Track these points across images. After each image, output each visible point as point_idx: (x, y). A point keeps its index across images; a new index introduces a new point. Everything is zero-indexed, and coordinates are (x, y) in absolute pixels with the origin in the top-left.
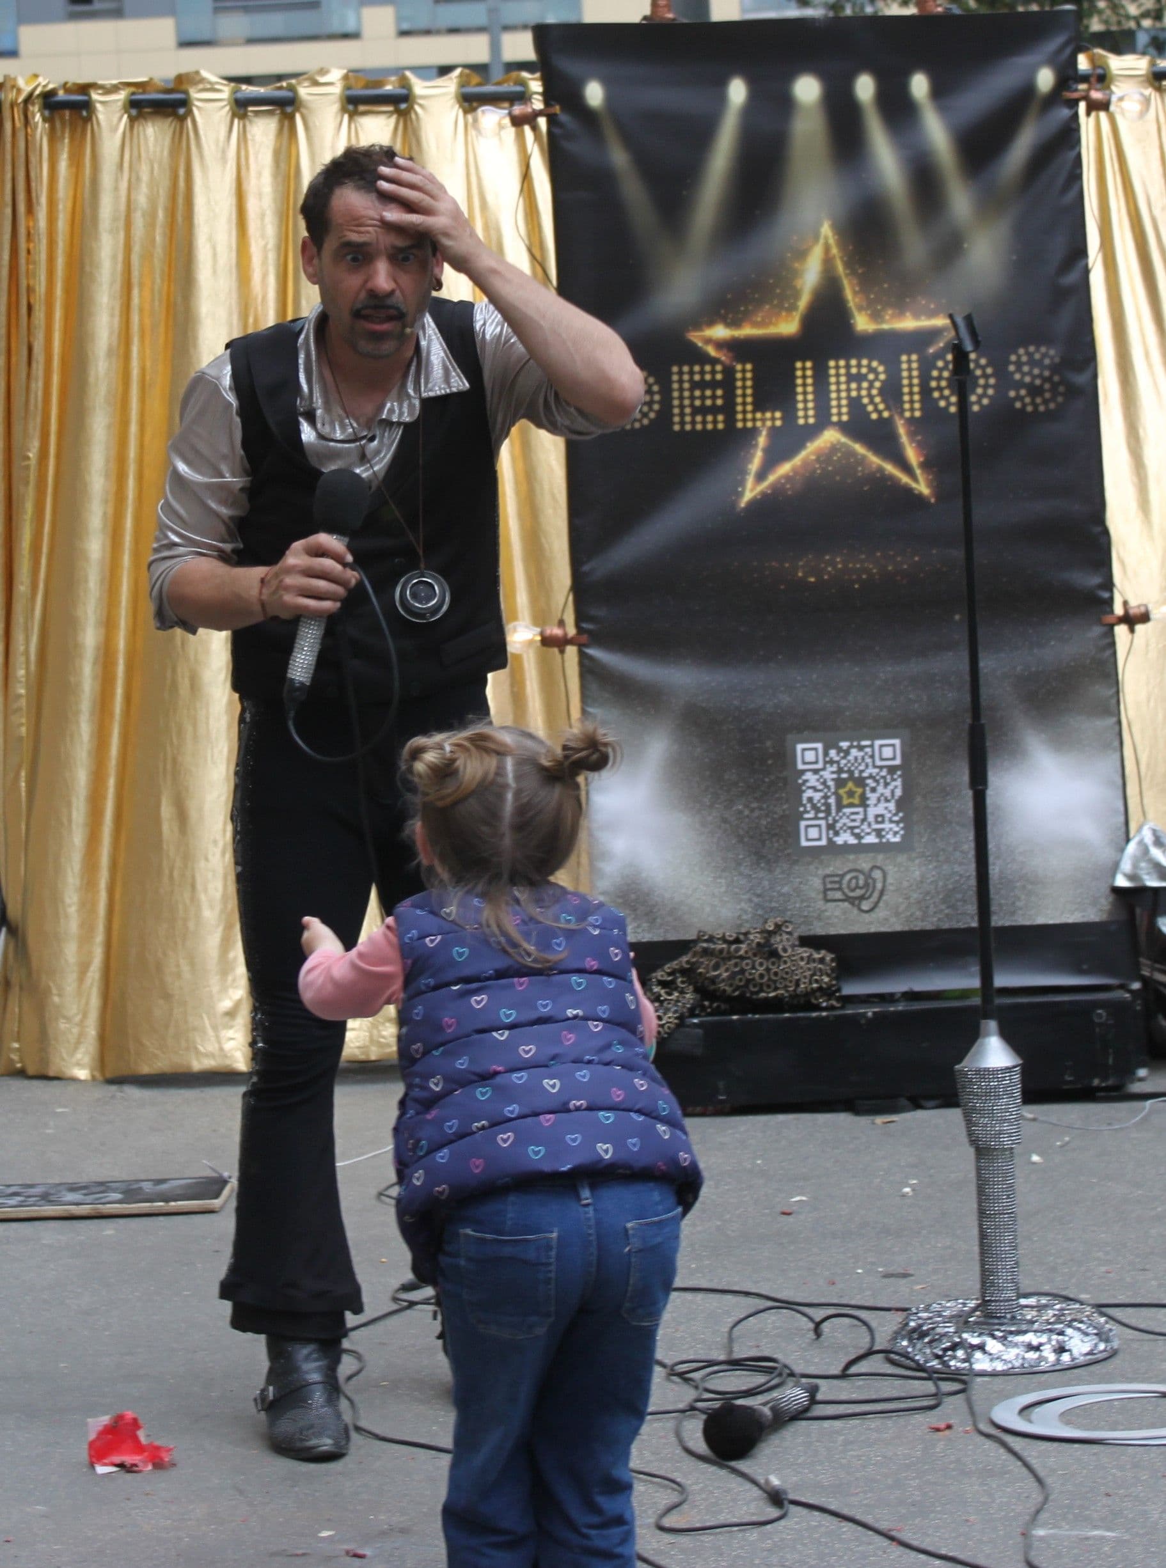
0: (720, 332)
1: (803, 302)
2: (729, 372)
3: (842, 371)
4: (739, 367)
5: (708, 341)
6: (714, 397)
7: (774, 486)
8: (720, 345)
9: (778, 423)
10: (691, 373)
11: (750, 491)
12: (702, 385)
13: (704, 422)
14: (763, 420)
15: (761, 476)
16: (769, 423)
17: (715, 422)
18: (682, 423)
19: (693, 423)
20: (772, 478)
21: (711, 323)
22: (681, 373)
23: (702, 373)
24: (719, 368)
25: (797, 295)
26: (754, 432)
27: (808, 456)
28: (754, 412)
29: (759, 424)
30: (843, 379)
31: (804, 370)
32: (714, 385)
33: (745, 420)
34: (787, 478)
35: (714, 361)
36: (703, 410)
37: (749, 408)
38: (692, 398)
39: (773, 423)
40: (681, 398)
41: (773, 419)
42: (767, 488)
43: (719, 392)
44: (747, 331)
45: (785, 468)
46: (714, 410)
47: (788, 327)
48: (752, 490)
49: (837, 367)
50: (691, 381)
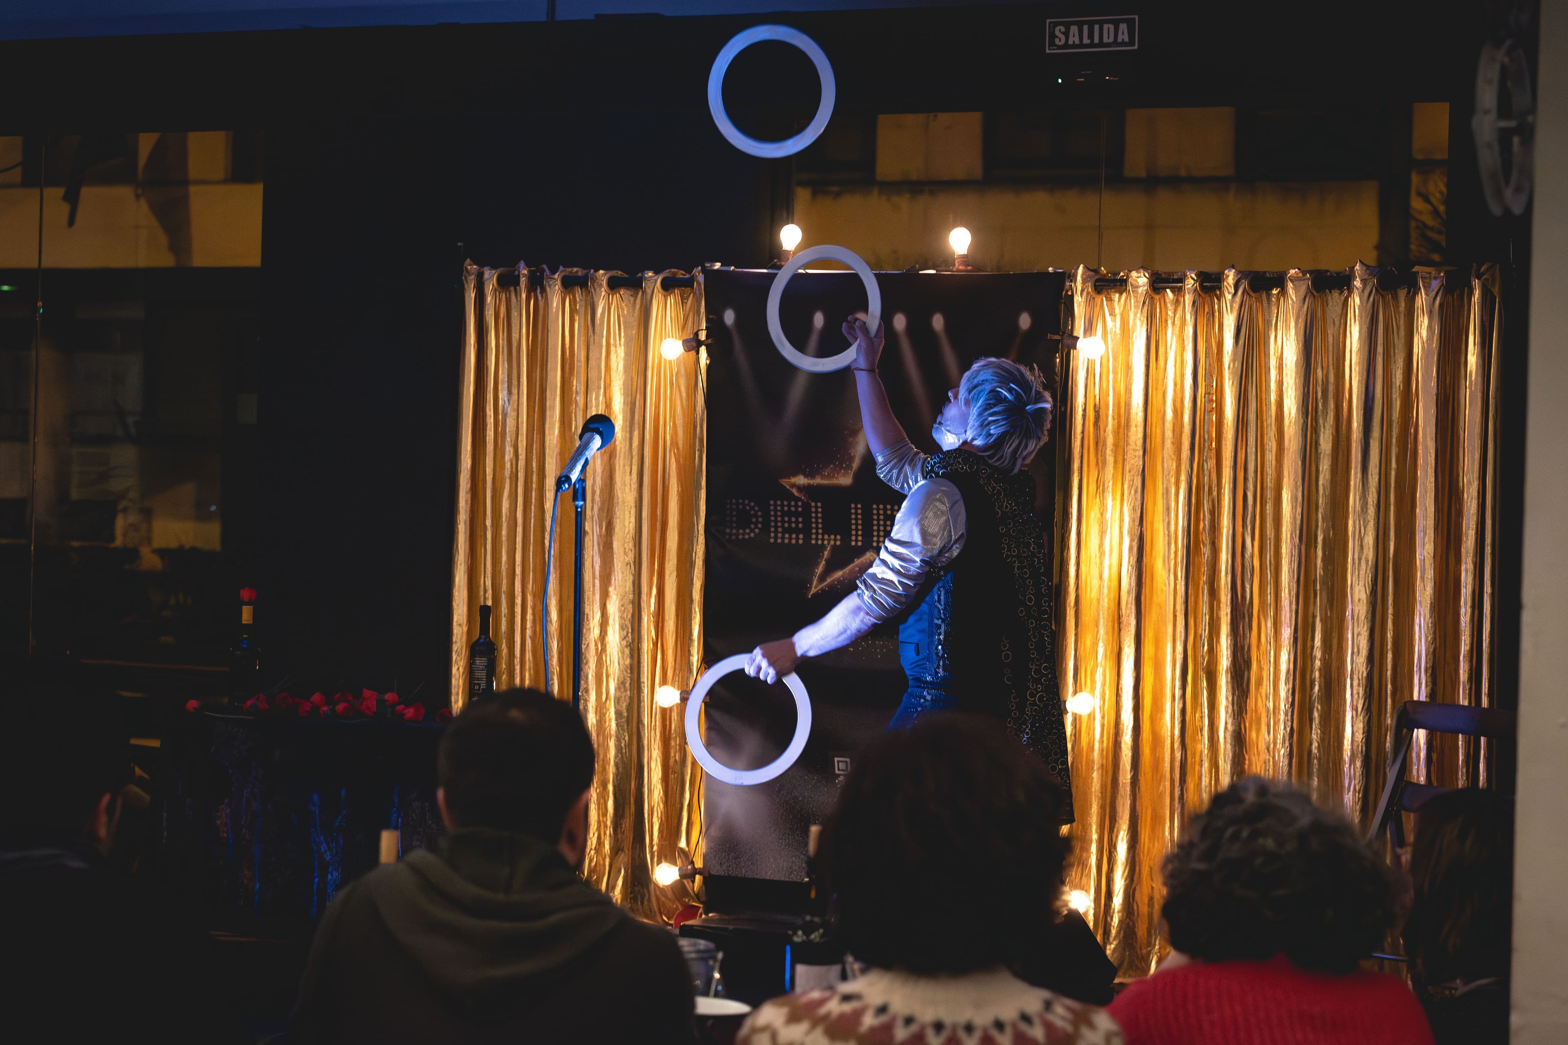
0: (801, 480)
1: (856, 465)
2: (806, 506)
3: (881, 512)
4: (813, 504)
5: (793, 485)
6: (797, 522)
7: (829, 586)
8: (800, 488)
9: (838, 543)
10: (782, 506)
11: (813, 590)
12: (790, 514)
13: (790, 539)
14: (829, 540)
15: (822, 579)
16: (832, 543)
17: (797, 539)
18: (776, 538)
19: (783, 538)
20: (829, 580)
21: (795, 474)
22: (775, 505)
23: (789, 506)
24: (800, 504)
25: (851, 459)
26: (823, 547)
27: (853, 568)
28: (823, 534)
29: (826, 542)
30: (882, 517)
31: (856, 510)
32: (797, 514)
33: (817, 539)
34: (838, 580)
35: (797, 499)
36: (790, 531)
37: (820, 531)
38: (783, 522)
39: (835, 543)
40: (776, 521)
41: (835, 540)
42: (826, 586)
43: (800, 519)
44: (818, 481)
45: (839, 574)
46: (797, 531)
47: (846, 480)
48: (815, 587)
49: (878, 509)
50: (782, 510)
